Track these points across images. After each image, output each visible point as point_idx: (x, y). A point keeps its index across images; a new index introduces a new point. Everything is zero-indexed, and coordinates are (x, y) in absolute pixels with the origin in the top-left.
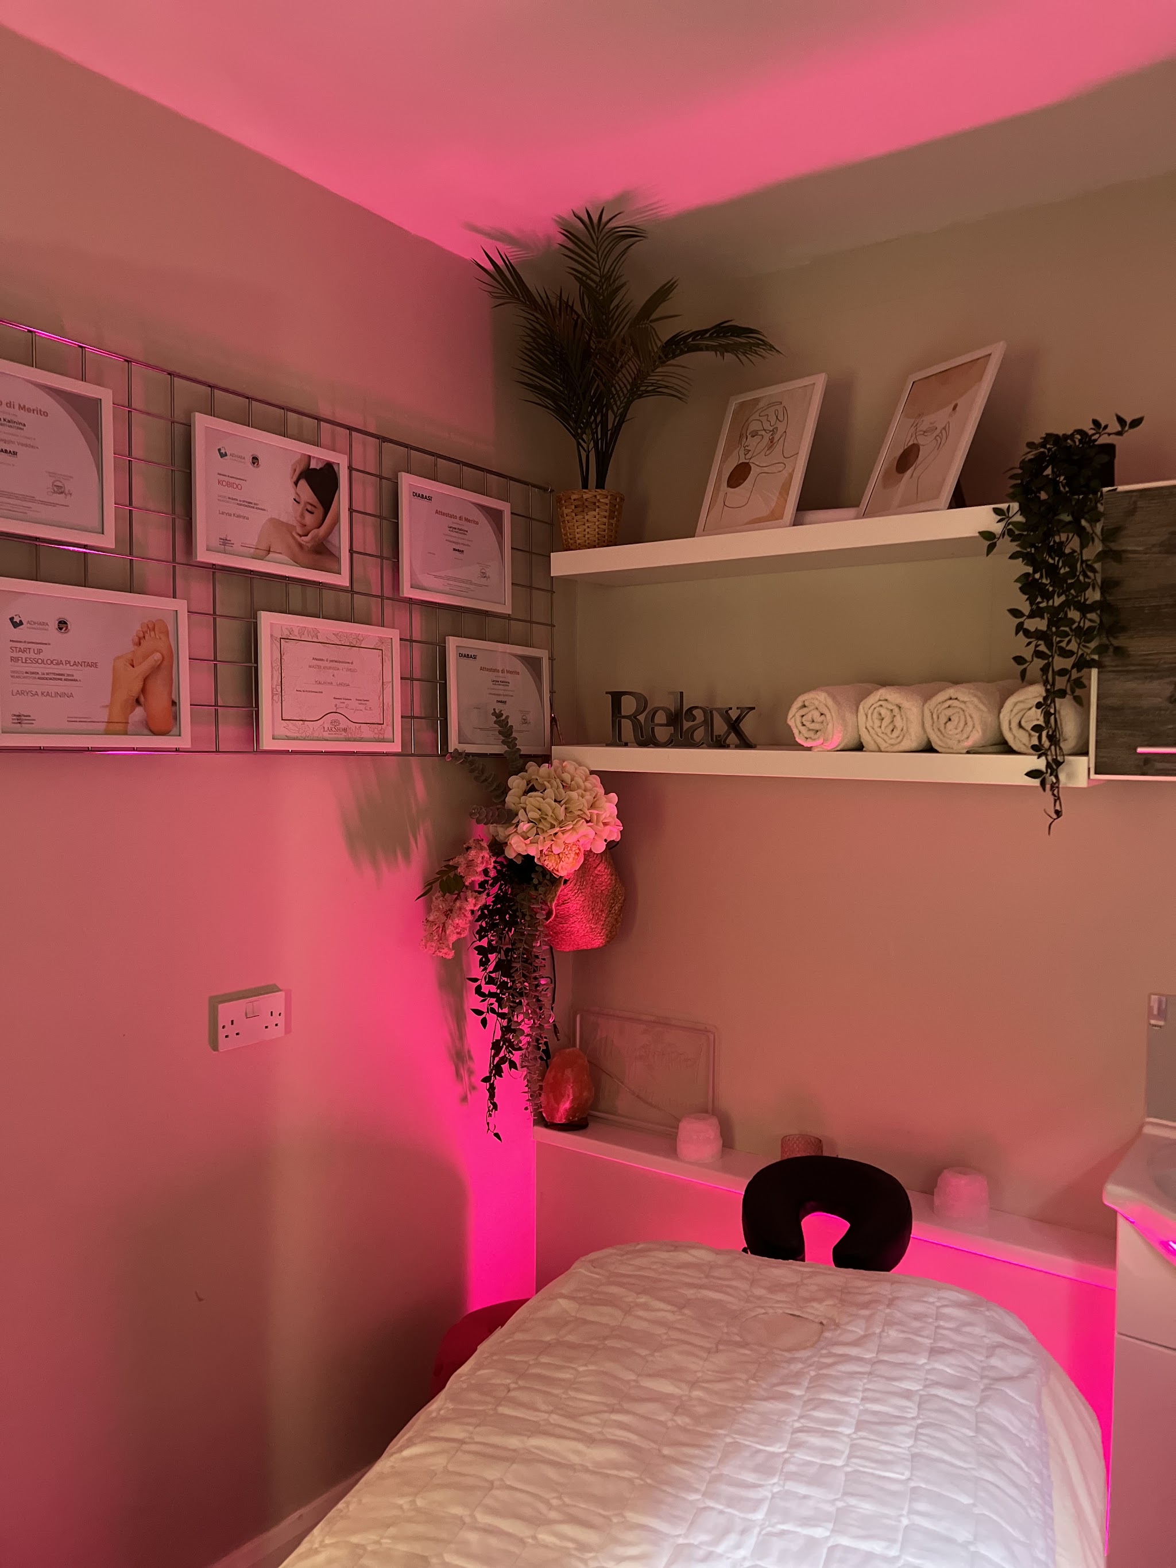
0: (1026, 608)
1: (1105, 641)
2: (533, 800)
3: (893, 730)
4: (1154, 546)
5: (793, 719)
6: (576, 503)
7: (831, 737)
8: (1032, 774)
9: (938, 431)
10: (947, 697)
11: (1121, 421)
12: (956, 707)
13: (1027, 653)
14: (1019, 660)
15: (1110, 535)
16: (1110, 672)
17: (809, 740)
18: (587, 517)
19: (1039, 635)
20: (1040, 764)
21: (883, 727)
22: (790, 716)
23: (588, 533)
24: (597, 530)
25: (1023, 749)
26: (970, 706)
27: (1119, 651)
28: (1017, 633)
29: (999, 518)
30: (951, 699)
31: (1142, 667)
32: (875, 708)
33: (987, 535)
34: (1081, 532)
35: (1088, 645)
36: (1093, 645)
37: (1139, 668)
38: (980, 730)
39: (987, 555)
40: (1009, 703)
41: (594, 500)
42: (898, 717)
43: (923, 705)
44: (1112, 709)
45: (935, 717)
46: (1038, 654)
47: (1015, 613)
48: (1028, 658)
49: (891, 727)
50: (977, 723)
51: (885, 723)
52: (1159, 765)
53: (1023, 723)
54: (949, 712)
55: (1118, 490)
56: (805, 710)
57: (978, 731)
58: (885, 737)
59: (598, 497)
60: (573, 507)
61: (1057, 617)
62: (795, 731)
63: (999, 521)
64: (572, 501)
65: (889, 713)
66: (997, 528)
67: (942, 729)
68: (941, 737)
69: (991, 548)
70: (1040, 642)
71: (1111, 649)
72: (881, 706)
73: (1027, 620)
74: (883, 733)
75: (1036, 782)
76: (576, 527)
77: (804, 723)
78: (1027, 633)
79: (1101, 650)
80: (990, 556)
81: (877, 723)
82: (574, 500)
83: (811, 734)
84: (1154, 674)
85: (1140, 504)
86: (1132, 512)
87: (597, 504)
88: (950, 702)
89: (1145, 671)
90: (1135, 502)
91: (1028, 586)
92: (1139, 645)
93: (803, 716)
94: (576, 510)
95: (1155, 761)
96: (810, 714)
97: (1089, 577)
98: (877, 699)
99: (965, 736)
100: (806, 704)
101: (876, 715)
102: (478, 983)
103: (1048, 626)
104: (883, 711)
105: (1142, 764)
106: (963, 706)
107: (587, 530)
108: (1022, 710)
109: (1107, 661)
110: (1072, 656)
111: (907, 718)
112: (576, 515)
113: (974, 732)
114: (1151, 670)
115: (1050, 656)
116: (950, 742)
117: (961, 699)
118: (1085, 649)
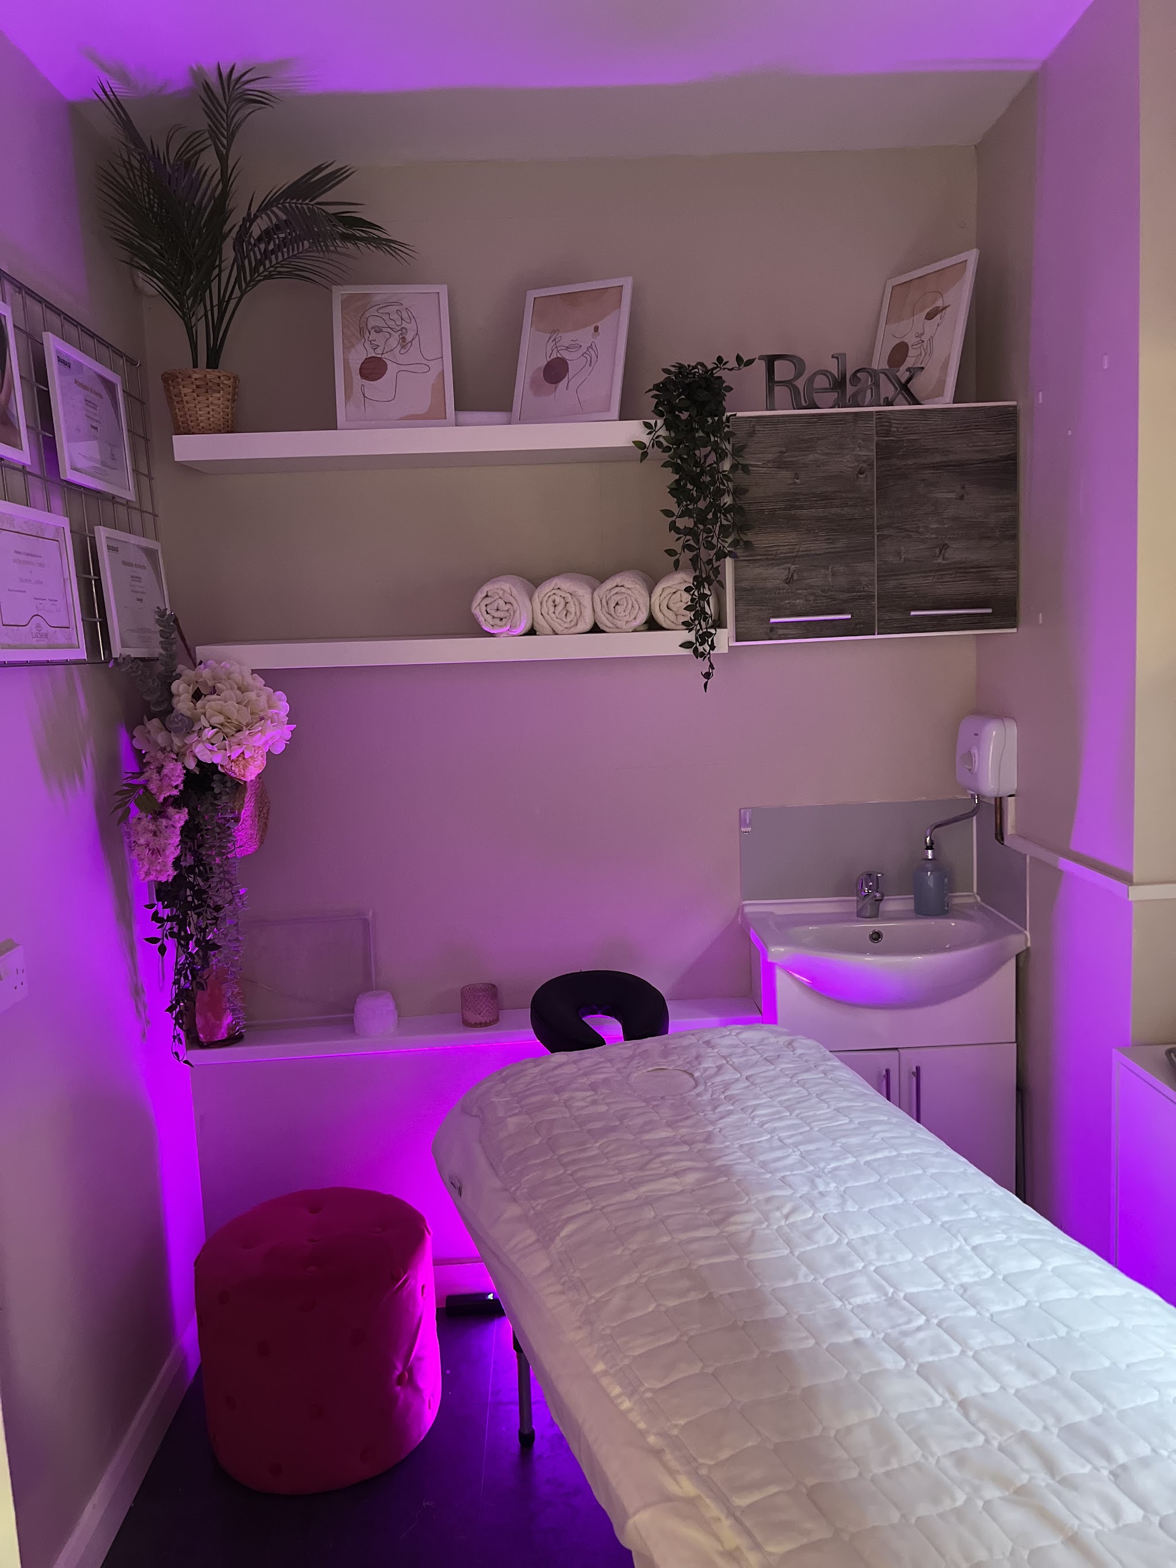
0: (676, 510)
1: (737, 537)
2: (211, 703)
3: (566, 615)
4: (769, 461)
5: (478, 609)
6: (198, 383)
7: (518, 623)
8: (686, 645)
9: (584, 349)
10: (615, 585)
11: (739, 359)
12: (624, 593)
13: (678, 547)
14: (671, 552)
15: (737, 451)
16: (743, 561)
17: (495, 627)
18: (211, 399)
19: (688, 531)
20: (691, 636)
21: (557, 612)
22: (475, 604)
23: (213, 416)
24: (221, 414)
25: (673, 626)
26: (635, 592)
27: (748, 545)
28: (670, 531)
29: (649, 431)
30: (617, 586)
31: (765, 557)
32: (549, 597)
33: (640, 445)
34: (716, 448)
35: (726, 539)
36: (729, 540)
37: (762, 557)
38: (645, 612)
39: (641, 462)
40: (658, 590)
41: (217, 381)
42: (572, 604)
43: (593, 594)
44: (746, 590)
45: (604, 601)
46: (687, 547)
47: (668, 513)
48: (679, 550)
49: (565, 613)
50: (641, 606)
51: (560, 608)
52: (780, 632)
53: (671, 606)
54: (617, 598)
55: (737, 415)
56: (488, 601)
57: (643, 612)
58: (560, 621)
59: (222, 378)
60: (194, 387)
61: (701, 518)
62: (481, 619)
63: (649, 433)
64: (193, 380)
65: (562, 600)
66: (646, 439)
67: (612, 612)
68: (611, 618)
69: (644, 455)
70: (688, 537)
71: (741, 543)
72: (554, 594)
73: (677, 520)
74: (557, 618)
75: (689, 652)
76: (198, 410)
77: (489, 611)
78: (678, 530)
79: (735, 543)
80: (644, 461)
81: (552, 609)
82: (196, 379)
83: (497, 621)
84: (774, 562)
85: (758, 428)
86: (752, 434)
87: (221, 386)
88: (617, 589)
89: (767, 559)
90: (754, 427)
91: (676, 490)
92: (761, 540)
93: (486, 605)
94: (198, 391)
95: (778, 628)
96: (497, 602)
97: (724, 485)
98: (551, 588)
99: (633, 617)
100: (489, 594)
101: (550, 603)
102: (155, 909)
103: (695, 524)
104: (558, 599)
105: (768, 631)
106: (629, 592)
107: (211, 413)
108: (668, 595)
109: (739, 552)
110: (713, 549)
111: (580, 603)
112: (198, 396)
113: (640, 612)
114: (772, 559)
115: (697, 549)
116: (619, 624)
117: (627, 586)
118: (723, 543)
